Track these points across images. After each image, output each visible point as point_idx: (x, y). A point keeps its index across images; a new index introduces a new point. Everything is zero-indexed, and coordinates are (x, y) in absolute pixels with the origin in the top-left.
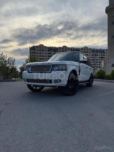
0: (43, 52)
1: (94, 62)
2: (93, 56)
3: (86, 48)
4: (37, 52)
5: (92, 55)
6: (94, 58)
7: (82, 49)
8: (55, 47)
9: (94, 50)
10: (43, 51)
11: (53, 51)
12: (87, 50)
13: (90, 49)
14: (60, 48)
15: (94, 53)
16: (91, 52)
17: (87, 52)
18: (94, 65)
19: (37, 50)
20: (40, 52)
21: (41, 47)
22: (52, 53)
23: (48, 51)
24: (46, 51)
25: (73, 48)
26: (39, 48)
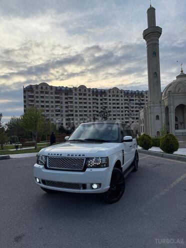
0: (47, 95)
1: (128, 112)
2: (127, 102)
3: (115, 89)
4: (37, 95)
5: (125, 100)
6: (128, 104)
7: (109, 90)
8: (67, 87)
9: (128, 93)
10: (47, 93)
11: (64, 94)
12: (118, 92)
13: (121, 91)
14: (75, 89)
15: (128, 97)
16: (123, 96)
17: (117, 96)
18: (129, 115)
19: (37, 93)
20: (42, 95)
21: (44, 87)
22: (61, 96)
23: (55, 94)
24: (52, 93)
25: (96, 89)
26: (39, 90)
